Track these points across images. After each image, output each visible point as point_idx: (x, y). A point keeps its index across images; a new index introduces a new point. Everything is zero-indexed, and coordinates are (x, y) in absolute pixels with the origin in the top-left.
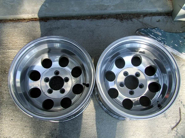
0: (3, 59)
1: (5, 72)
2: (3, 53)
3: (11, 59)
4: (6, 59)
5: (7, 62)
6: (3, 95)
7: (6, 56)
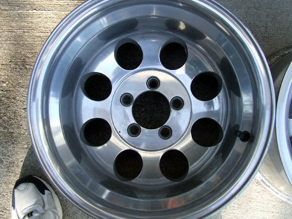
0: (19, 32)
1: (23, 65)
2: (20, 16)
3: (37, 35)
4: (26, 34)
5: (30, 40)
6: (19, 119)
7: (26, 24)
